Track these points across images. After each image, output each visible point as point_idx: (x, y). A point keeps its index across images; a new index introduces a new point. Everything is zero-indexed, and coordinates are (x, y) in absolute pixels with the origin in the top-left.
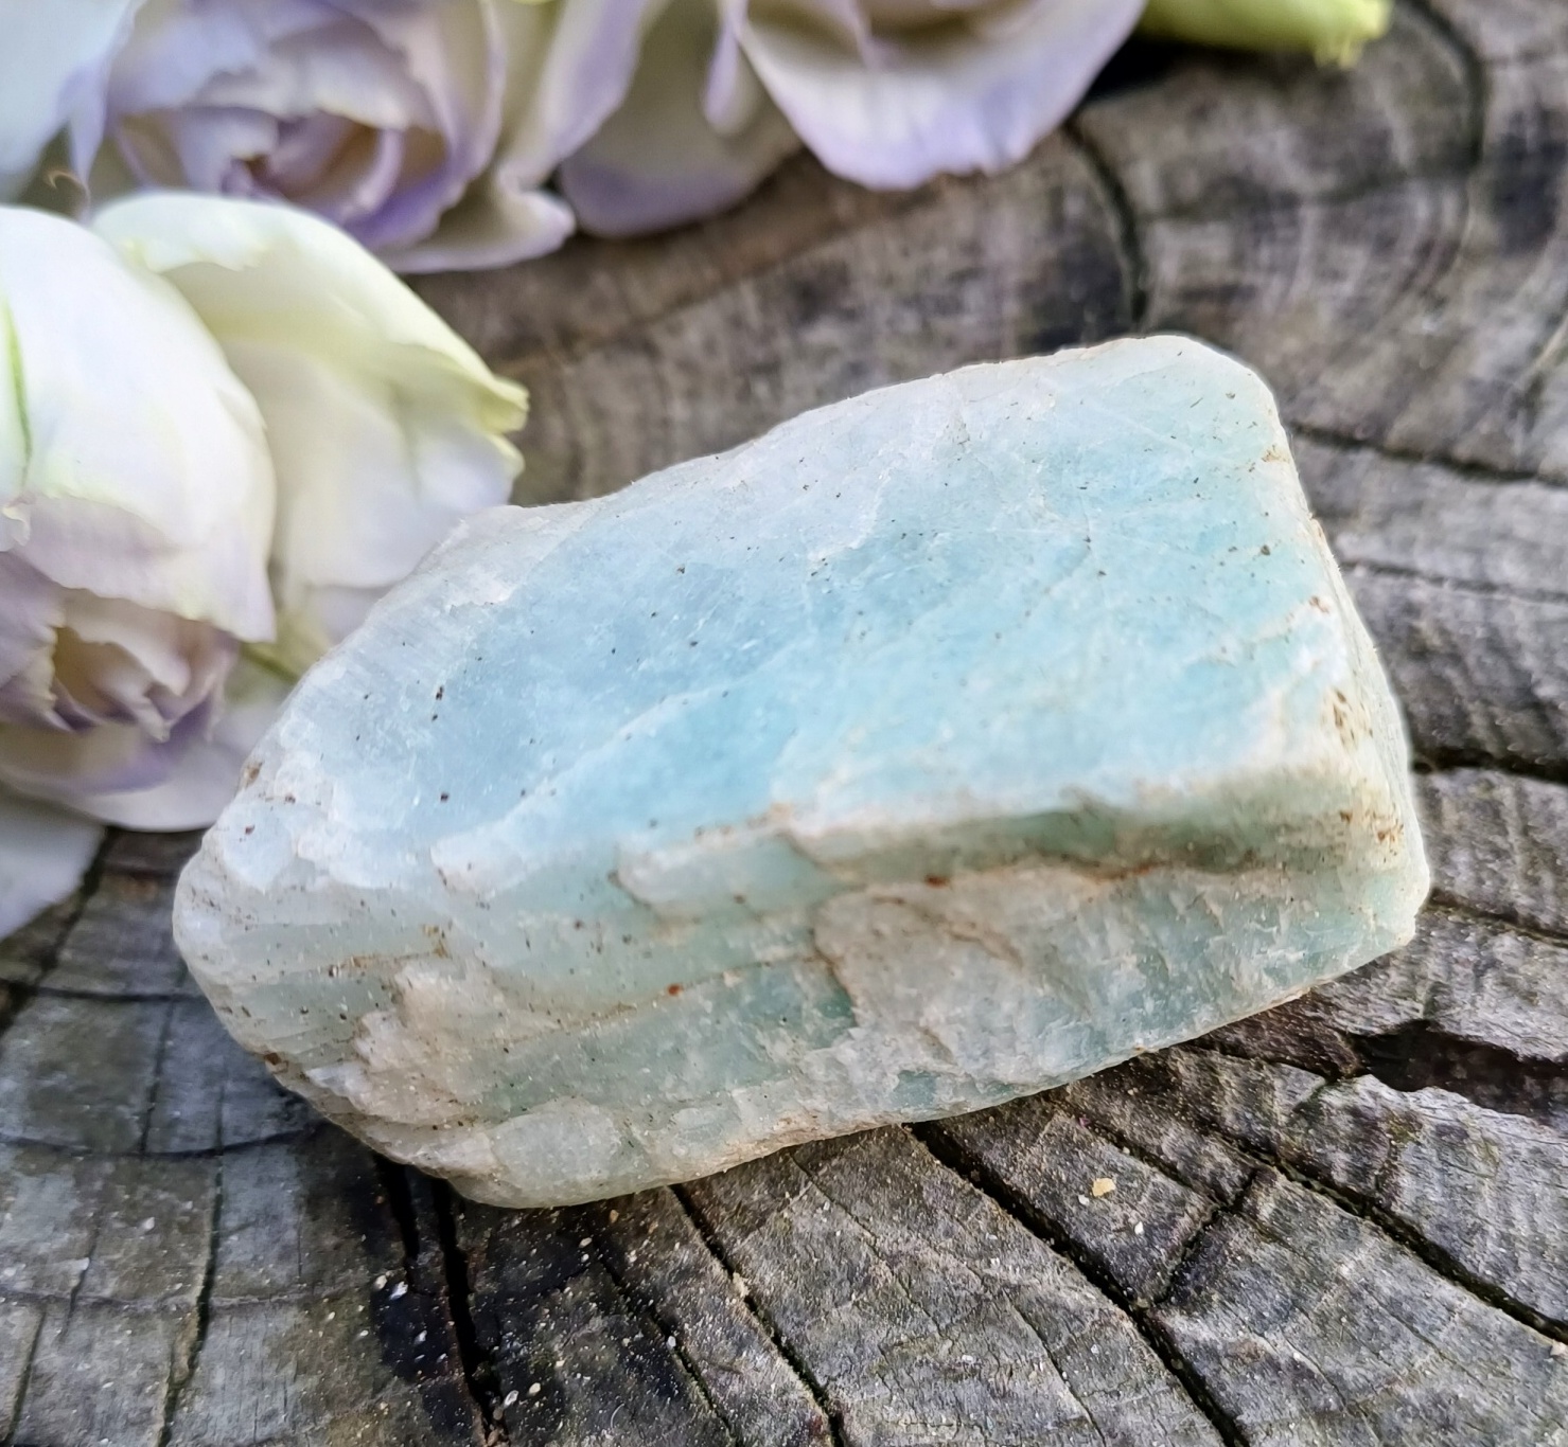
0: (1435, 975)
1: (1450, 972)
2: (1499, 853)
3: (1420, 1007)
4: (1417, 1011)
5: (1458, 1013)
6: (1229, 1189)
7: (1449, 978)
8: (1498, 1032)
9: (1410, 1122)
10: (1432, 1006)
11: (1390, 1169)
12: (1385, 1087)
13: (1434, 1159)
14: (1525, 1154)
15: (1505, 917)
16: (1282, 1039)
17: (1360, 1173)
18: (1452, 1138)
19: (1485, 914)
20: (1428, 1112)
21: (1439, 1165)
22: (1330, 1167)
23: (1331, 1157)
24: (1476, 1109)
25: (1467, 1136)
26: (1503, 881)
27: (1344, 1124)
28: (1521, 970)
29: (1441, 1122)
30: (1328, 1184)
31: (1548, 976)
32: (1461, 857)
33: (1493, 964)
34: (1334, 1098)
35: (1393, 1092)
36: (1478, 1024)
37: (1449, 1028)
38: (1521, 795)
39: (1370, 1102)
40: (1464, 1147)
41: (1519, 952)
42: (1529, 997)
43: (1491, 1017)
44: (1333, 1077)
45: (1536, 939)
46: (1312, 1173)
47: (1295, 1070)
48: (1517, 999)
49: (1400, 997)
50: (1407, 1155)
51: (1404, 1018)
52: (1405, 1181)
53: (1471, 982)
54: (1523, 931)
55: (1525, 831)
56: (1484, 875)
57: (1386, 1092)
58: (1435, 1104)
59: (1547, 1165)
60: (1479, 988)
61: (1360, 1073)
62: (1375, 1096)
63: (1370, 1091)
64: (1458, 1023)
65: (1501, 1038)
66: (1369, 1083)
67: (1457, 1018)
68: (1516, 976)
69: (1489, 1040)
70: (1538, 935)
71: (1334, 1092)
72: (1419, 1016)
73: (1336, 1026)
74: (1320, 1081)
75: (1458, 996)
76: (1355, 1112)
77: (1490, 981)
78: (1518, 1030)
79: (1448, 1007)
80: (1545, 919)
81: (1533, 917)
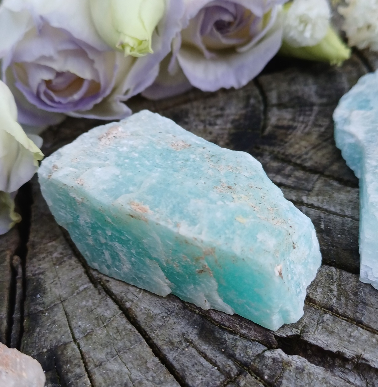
0: (305, 323)
1: (310, 323)
2: (331, 291)
3: (299, 331)
4: (298, 332)
5: (310, 335)
6: (233, 375)
7: (309, 324)
8: (320, 342)
9: (289, 364)
10: (302, 332)
11: (281, 377)
12: (284, 353)
13: (294, 376)
14: (320, 379)
15: (330, 309)
16: (257, 334)
17: (271, 377)
18: (300, 370)
19: (324, 307)
20: (295, 362)
21: (295, 378)
22: (263, 373)
23: (264, 371)
24: (309, 363)
25: (304, 371)
26: (331, 299)
27: (270, 362)
28: (330, 325)
29: (297, 366)
30: (262, 378)
31: (338, 328)
32: (319, 290)
33: (323, 322)
34: (268, 354)
35: (286, 355)
36: (314, 339)
37: (305, 339)
38: (341, 275)
39: (278, 357)
40: (303, 374)
41: (331, 320)
42: (331, 333)
43: (319, 337)
44: (270, 347)
45: (338, 317)
46: (258, 374)
47: (259, 344)
48: (327, 333)
49: (294, 328)
50: (286, 374)
51: (294, 333)
52: (284, 381)
53: (316, 326)
54: (334, 314)
55: (340, 285)
56: (325, 296)
57: (283, 354)
58: (297, 360)
59: (326, 383)
60: (317, 328)
61: (277, 348)
62: (280, 355)
63: (279, 353)
64: (309, 338)
65: (320, 344)
66: (280, 350)
67: (309, 336)
68: (328, 326)
69: (316, 344)
70: (339, 316)
71: (269, 352)
72: (299, 334)
73: (274, 333)
74: (266, 348)
75: (310, 330)
76: (274, 359)
77: (321, 327)
78: (326, 343)
79: (307, 332)
80: (340, 311)
81: (338, 310)
